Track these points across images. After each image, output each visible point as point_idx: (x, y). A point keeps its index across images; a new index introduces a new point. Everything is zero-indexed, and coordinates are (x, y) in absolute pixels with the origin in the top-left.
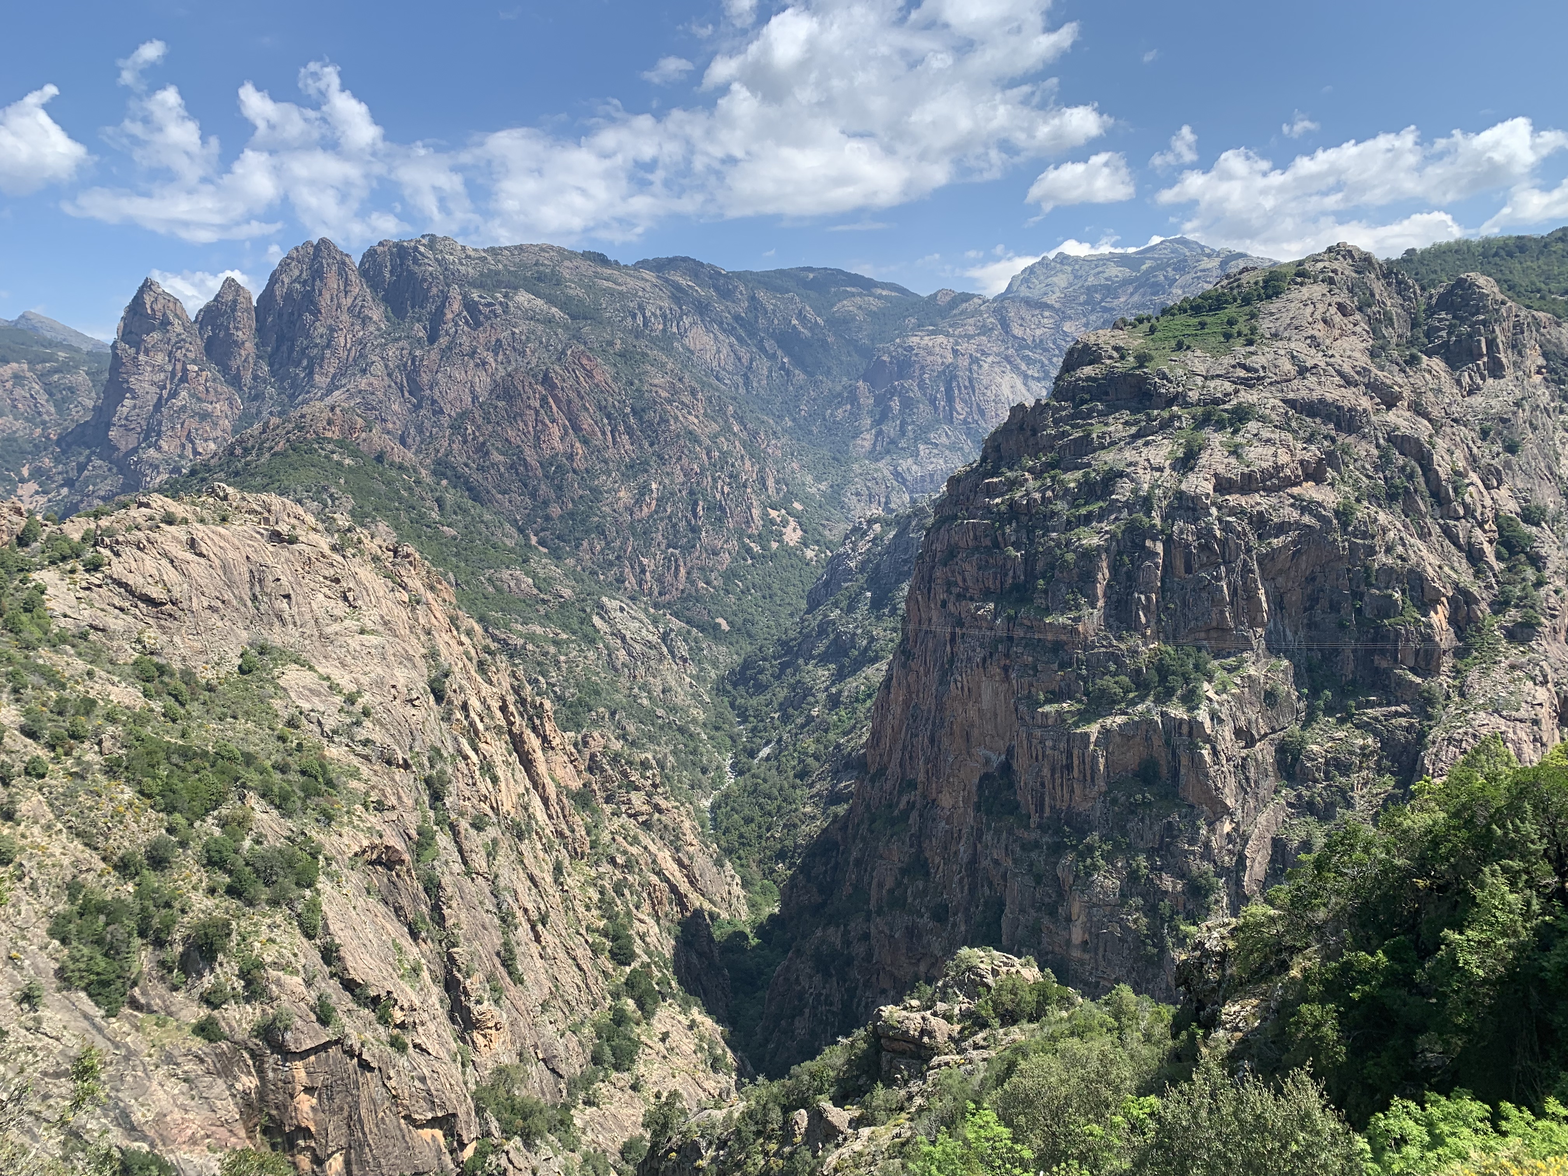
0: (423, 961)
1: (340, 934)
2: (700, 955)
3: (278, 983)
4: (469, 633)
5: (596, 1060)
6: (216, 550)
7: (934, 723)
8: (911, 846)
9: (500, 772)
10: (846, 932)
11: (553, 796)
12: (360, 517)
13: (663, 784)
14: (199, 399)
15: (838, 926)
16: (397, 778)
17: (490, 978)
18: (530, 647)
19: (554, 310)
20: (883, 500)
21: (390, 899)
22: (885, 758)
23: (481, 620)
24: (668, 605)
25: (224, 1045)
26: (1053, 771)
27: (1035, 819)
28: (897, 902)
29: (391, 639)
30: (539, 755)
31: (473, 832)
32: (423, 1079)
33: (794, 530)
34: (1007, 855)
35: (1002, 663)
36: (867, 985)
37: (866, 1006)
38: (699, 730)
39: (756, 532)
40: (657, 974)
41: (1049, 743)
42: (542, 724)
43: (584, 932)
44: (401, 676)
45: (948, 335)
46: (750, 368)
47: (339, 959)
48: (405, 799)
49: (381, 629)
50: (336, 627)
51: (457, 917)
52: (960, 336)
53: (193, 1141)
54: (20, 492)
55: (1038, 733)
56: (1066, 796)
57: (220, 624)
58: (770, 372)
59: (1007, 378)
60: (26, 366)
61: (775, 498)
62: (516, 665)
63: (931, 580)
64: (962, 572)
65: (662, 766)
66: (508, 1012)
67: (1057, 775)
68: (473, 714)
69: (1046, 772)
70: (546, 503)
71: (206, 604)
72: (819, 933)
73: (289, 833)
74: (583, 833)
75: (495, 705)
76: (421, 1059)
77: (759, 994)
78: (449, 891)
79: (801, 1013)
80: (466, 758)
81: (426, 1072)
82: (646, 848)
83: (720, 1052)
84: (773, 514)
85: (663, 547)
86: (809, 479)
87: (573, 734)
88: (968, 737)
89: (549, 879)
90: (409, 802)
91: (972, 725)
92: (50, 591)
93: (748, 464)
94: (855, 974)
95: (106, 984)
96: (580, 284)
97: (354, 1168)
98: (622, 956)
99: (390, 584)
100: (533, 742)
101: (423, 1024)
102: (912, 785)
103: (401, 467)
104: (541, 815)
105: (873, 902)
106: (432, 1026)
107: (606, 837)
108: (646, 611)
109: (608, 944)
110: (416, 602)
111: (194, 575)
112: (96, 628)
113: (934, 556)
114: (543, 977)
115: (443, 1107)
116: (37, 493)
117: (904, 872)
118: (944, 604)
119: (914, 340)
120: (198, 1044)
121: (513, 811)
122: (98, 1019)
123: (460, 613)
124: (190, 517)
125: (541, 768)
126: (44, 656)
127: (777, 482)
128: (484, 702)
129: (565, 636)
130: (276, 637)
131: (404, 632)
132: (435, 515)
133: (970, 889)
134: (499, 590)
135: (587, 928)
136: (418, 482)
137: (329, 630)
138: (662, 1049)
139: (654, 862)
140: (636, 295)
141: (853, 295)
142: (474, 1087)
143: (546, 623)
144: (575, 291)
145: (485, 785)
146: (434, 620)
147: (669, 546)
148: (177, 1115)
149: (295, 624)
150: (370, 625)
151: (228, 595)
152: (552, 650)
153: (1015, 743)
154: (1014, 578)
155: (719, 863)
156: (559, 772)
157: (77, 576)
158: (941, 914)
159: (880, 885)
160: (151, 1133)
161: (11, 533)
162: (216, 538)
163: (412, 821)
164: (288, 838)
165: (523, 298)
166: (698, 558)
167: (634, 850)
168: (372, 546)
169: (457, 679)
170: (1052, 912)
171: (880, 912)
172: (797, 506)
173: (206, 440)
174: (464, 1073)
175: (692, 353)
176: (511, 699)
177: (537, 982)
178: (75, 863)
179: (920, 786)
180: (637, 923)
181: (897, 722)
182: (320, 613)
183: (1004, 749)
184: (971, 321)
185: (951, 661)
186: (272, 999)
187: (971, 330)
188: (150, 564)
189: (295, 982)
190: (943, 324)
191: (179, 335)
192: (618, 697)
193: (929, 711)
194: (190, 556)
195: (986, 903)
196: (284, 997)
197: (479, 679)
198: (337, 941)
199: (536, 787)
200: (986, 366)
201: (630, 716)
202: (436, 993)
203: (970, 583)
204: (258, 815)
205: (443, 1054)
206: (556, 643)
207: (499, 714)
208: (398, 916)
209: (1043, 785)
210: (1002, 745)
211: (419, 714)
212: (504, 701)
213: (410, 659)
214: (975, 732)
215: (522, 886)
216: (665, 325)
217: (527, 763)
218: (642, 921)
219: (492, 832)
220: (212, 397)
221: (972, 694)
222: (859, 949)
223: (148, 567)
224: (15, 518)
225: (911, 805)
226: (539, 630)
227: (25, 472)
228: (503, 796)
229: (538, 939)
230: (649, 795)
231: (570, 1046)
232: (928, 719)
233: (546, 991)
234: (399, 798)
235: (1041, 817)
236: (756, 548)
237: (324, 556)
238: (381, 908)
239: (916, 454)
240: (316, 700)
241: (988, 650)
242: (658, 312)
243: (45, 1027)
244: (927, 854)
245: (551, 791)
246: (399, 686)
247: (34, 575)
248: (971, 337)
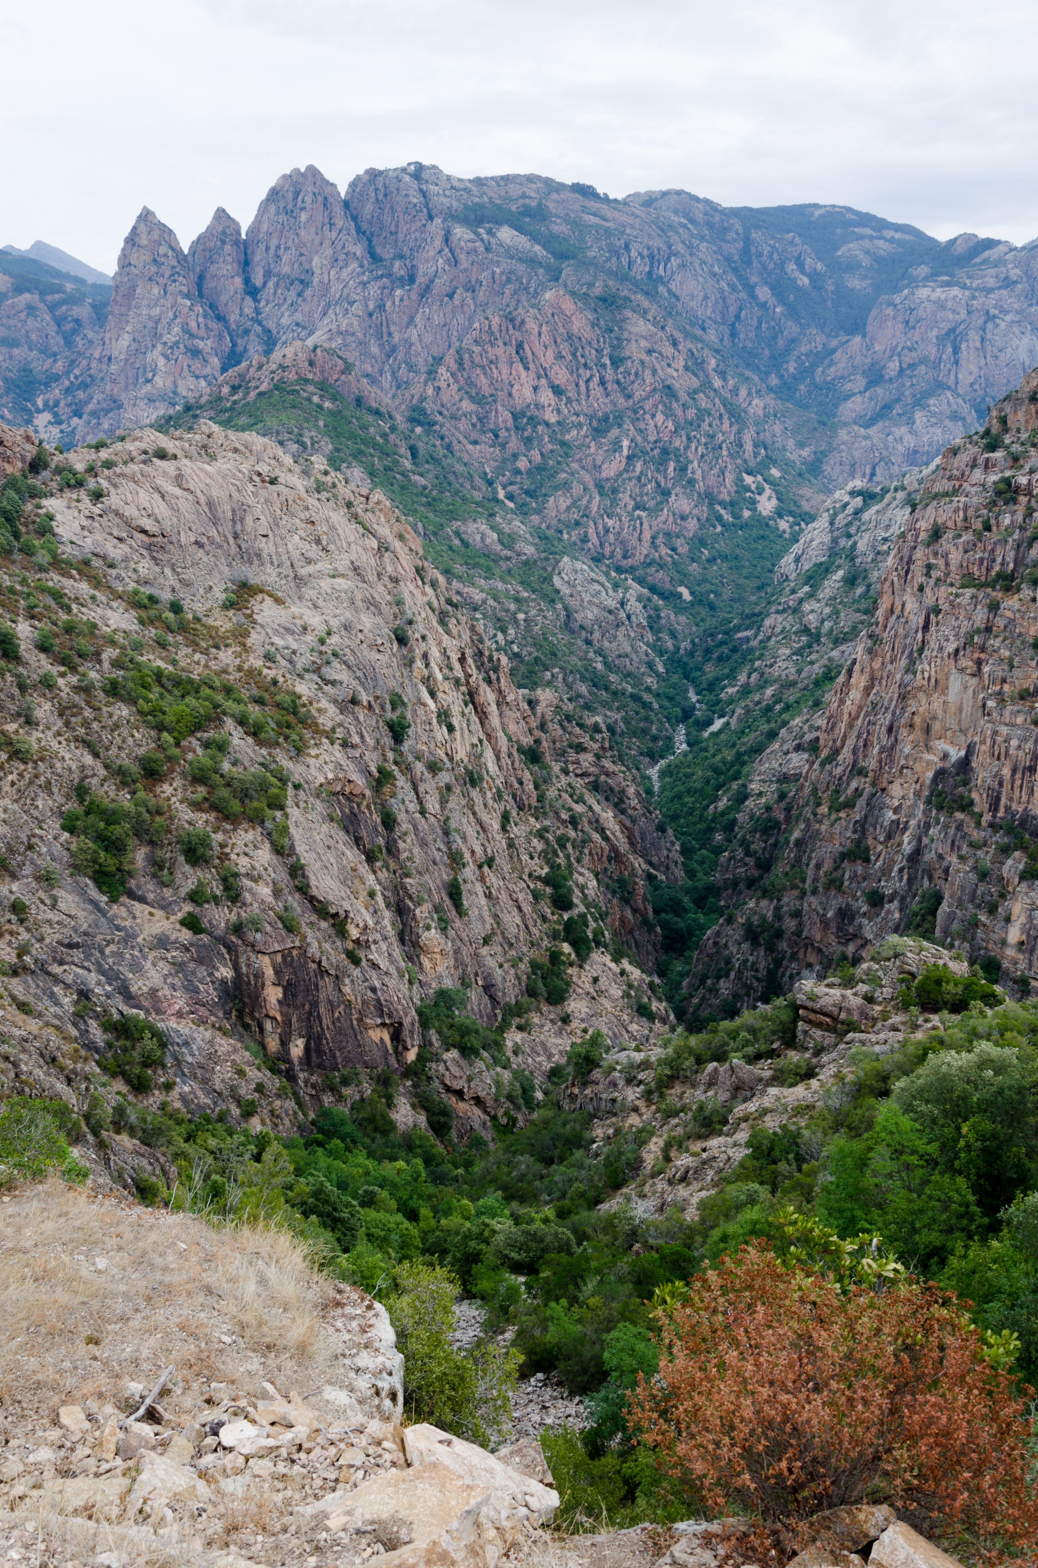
0: (378, 887)
1: (306, 856)
2: (635, 911)
3: (250, 891)
4: (434, 584)
5: (531, 992)
6: (202, 486)
7: (894, 713)
8: (855, 832)
9: (455, 722)
10: (778, 909)
11: (504, 749)
12: (335, 462)
13: (611, 748)
14: (192, 336)
15: (771, 900)
16: (361, 718)
17: (437, 909)
18: (491, 602)
19: (537, 248)
20: (868, 471)
21: (351, 829)
22: (838, 743)
23: (447, 572)
24: (632, 569)
25: (205, 938)
26: (1014, 771)
27: (987, 818)
28: (835, 884)
29: (360, 585)
30: (493, 709)
31: (428, 775)
32: (374, 990)
33: (769, 498)
34: (952, 850)
35: (976, 655)
36: (794, 957)
37: (791, 977)
38: (653, 700)
39: (728, 499)
40: (592, 924)
41: (1014, 743)
42: (498, 679)
43: (526, 877)
44: (367, 621)
45: (964, 287)
46: (737, 317)
47: (304, 876)
48: (368, 739)
49: (351, 574)
50: (310, 569)
51: (411, 851)
52: (977, 289)
53: (180, 1015)
54: (36, 422)
55: (1004, 730)
56: (1024, 798)
57: (205, 559)
58: (760, 323)
59: (1025, 340)
60: (37, 297)
61: (752, 464)
62: (477, 620)
63: (910, 561)
64: (946, 556)
65: (611, 729)
66: (453, 941)
67: (1018, 776)
68: (433, 664)
69: (1006, 772)
70: (515, 456)
71: (193, 539)
72: (751, 904)
73: (262, 760)
74: (531, 786)
75: (454, 657)
76: (373, 974)
77: (688, 953)
78: (405, 826)
79: (727, 975)
80: (425, 705)
81: (377, 983)
82: (590, 808)
83: (646, 1000)
84: (748, 480)
85: (630, 507)
86: (791, 443)
87: (526, 691)
88: (928, 730)
89: (496, 826)
90: (370, 742)
91: (934, 718)
92: (58, 517)
93: (726, 425)
94: (784, 945)
95: (107, 874)
96: (566, 221)
97: (313, 1055)
98: (562, 902)
99: (361, 530)
100: (488, 695)
101: (375, 942)
102: (862, 772)
103: (377, 413)
104: (492, 767)
105: (809, 881)
106: (384, 946)
107: (552, 793)
108: (607, 574)
109: (549, 890)
110: (383, 548)
111: (182, 510)
112: (96, 555)
113: (917, 536)
114: (486, 914)
115: (390, 1016)
116: (50, 423)
117: (844, 856)
118: (921, 589)
119: (923, 293)
120: (185, 935)
121: (466, 760)
122: (102, 905)
123: (426, 564)
124: (179, 453)
125: (495, 720)
126: (54, 579)
127: (756, 445)
128: (444, 653)
129: (526, 595)
130: (254, 575)
131: (372, 577)
132: (407, 464)
133: (909, 879)
134: (466, 544)
135: (530, 875)
136: (393, 429)
137: (303, 572)
138: (592, 990)
139: (597, 821)
140: (623, 233)
141: (862, 237)
142: (419, 1003)
143: (508, 578)
144: (559, 228)
145: (441, 733)
146: (400, 569)
147: (637, 507)
148: (167, 992)
149: (272, 563)
150: (341, 570)
151: (213, 532)
152: (513, 607)
153: (977, 739)
154: (1002, 564)
155: (661, 829)
156: (512, 727)
157: (81, 506)
158: (876, 900)
159: (818, 866)
160: (146, 1004)
161: (23, 460)
162: (201, 475)
163: (373, 761)
164: (262, 764)
165: (506, 234)
166: (665, 522)
167: (579, 808)
168: (344, 491)
169: (420, 628)
170: (992, 910)
171: (814, 892)
172: (775, 473)
173: (197, 377)
174: (410, 990)
175: (677, 298)
176: (468, 652)
177: (481, 918)
178: (83, 768)
179: (871, 774)
180: (576, 875)
181: (855, 708)
182: (296, 555)
183: (965, 746)
184: (992, 271)
185: (921, 651)
186: (244, 904)
187: (991, 282)
188: (144, 497)
189: (264, 891)
190: (961, 274)
191: (173, 267)
192: (574, 659)
193: (891, 700)
194: (178, 492)
195: (923, 897)
196: (256, 905)
197: (440, 630)
198: (303, 861)
199: (489, 740)
200: (1003, 325)
201: (583, 679)
202: (387, 916)
203: (953, 568)
204: (236, 741)
205: (393, 970)
206: (517, 600)
207: (457, 666)
208: (358, 845)
209: (1001, 784)
210: (963, 741)
211: (383, 658)
212: (463, 654)
213: (376, 605)
214: (936, 726)
215: (471, 831)
216: (651, 266)
217: (483, 716)
218: (581, 874)
219: (445, 777)
220: (202, 333)
221: (938, 685)
222: (790, 924)
223: (141, 500)
224: (28, 447)
225: (858, 793)
226: (500, 585)
227: (40, 402)
228: (458, 745)
229: (482, 879)
230: (598, 757)
231: (508, 978)
232: (887, 709)
233: (488, 927)
234: (362, 737)
235: (994, 817)
236: (727, 517)
237: (300, 499)
238: (341, 836)
239: (911, 422)
240: (290, 638)
241: (963, 640)
242: (645, 252)
243: (61, 905)
244: (870, 841)
245: (503, 743)
246: (366, 631)
247: (45, 502)
248: (989, 291)
